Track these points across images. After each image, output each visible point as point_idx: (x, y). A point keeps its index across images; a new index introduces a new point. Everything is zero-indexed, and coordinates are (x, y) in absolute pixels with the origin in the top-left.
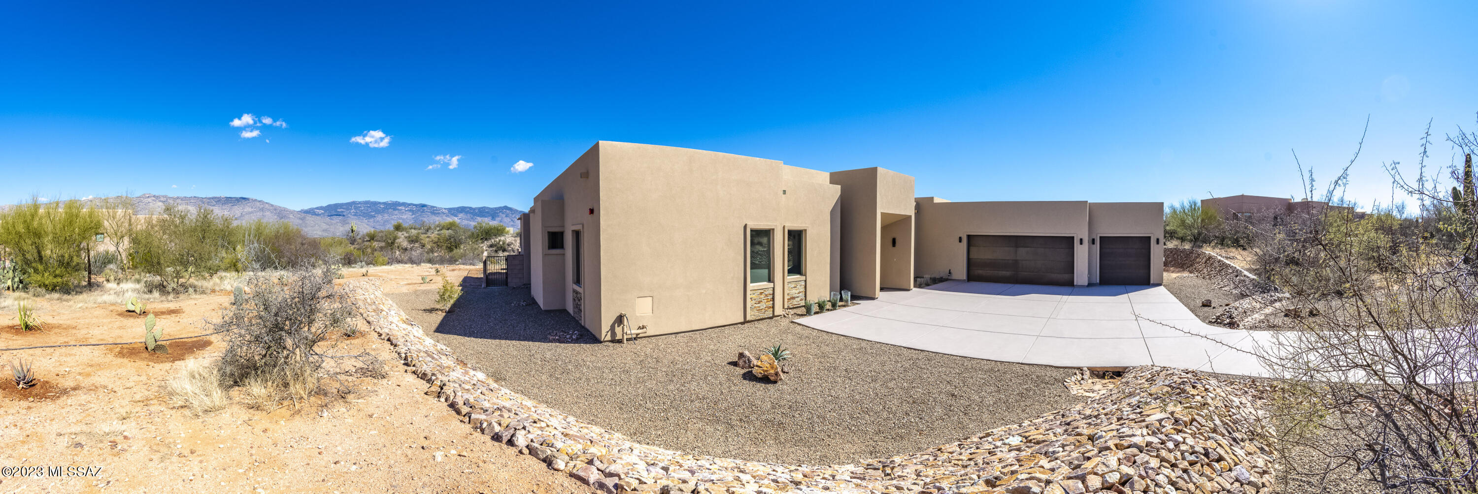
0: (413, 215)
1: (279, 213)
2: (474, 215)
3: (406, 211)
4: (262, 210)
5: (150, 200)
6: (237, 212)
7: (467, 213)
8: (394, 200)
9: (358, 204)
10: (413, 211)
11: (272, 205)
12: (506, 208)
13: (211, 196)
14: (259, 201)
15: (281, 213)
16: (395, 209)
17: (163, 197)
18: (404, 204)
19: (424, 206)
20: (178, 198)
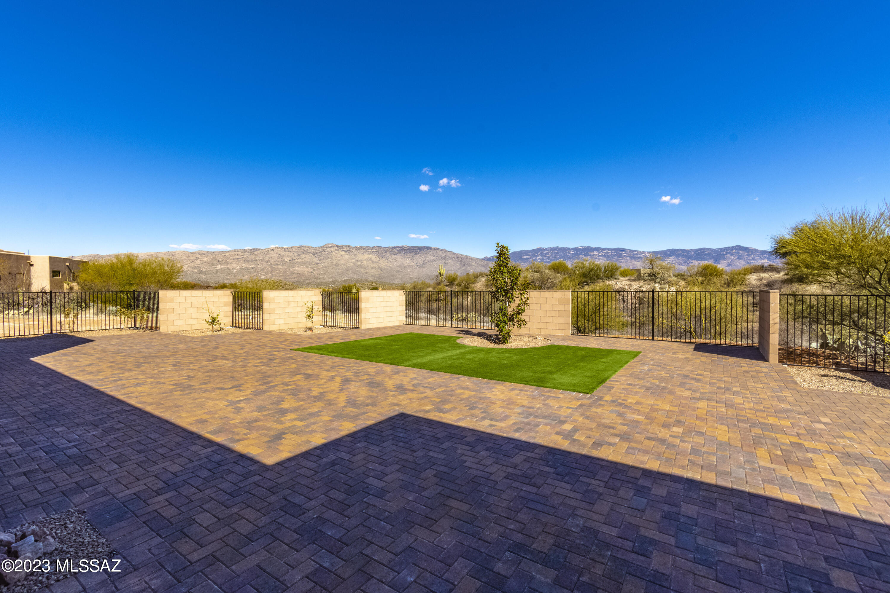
0: (607, 260)
1: (461, 261)
2: (688, 258)
3: (599, 256)
4: (444, 258)
5: (332, 249)
6: (419, 260)
7: (678, 256)
8: (586, 245)
9: (545, 250)
10: (608, 256)
11: (454, 254)
12: (739, 248)
13: (393, 246)
14: (442, 250)
15: (464, 261)
16: (586, 255)
17: (346, 246)
18: (597, 249)
19: (623, 250)
20: (360, 247)
